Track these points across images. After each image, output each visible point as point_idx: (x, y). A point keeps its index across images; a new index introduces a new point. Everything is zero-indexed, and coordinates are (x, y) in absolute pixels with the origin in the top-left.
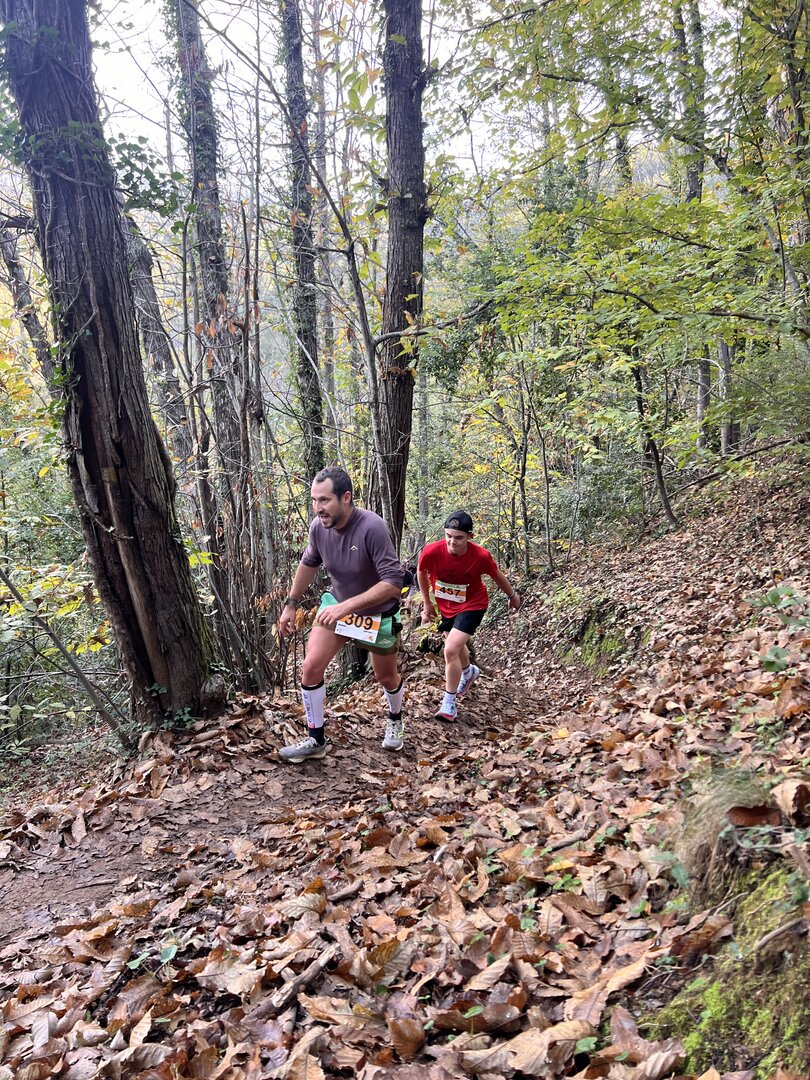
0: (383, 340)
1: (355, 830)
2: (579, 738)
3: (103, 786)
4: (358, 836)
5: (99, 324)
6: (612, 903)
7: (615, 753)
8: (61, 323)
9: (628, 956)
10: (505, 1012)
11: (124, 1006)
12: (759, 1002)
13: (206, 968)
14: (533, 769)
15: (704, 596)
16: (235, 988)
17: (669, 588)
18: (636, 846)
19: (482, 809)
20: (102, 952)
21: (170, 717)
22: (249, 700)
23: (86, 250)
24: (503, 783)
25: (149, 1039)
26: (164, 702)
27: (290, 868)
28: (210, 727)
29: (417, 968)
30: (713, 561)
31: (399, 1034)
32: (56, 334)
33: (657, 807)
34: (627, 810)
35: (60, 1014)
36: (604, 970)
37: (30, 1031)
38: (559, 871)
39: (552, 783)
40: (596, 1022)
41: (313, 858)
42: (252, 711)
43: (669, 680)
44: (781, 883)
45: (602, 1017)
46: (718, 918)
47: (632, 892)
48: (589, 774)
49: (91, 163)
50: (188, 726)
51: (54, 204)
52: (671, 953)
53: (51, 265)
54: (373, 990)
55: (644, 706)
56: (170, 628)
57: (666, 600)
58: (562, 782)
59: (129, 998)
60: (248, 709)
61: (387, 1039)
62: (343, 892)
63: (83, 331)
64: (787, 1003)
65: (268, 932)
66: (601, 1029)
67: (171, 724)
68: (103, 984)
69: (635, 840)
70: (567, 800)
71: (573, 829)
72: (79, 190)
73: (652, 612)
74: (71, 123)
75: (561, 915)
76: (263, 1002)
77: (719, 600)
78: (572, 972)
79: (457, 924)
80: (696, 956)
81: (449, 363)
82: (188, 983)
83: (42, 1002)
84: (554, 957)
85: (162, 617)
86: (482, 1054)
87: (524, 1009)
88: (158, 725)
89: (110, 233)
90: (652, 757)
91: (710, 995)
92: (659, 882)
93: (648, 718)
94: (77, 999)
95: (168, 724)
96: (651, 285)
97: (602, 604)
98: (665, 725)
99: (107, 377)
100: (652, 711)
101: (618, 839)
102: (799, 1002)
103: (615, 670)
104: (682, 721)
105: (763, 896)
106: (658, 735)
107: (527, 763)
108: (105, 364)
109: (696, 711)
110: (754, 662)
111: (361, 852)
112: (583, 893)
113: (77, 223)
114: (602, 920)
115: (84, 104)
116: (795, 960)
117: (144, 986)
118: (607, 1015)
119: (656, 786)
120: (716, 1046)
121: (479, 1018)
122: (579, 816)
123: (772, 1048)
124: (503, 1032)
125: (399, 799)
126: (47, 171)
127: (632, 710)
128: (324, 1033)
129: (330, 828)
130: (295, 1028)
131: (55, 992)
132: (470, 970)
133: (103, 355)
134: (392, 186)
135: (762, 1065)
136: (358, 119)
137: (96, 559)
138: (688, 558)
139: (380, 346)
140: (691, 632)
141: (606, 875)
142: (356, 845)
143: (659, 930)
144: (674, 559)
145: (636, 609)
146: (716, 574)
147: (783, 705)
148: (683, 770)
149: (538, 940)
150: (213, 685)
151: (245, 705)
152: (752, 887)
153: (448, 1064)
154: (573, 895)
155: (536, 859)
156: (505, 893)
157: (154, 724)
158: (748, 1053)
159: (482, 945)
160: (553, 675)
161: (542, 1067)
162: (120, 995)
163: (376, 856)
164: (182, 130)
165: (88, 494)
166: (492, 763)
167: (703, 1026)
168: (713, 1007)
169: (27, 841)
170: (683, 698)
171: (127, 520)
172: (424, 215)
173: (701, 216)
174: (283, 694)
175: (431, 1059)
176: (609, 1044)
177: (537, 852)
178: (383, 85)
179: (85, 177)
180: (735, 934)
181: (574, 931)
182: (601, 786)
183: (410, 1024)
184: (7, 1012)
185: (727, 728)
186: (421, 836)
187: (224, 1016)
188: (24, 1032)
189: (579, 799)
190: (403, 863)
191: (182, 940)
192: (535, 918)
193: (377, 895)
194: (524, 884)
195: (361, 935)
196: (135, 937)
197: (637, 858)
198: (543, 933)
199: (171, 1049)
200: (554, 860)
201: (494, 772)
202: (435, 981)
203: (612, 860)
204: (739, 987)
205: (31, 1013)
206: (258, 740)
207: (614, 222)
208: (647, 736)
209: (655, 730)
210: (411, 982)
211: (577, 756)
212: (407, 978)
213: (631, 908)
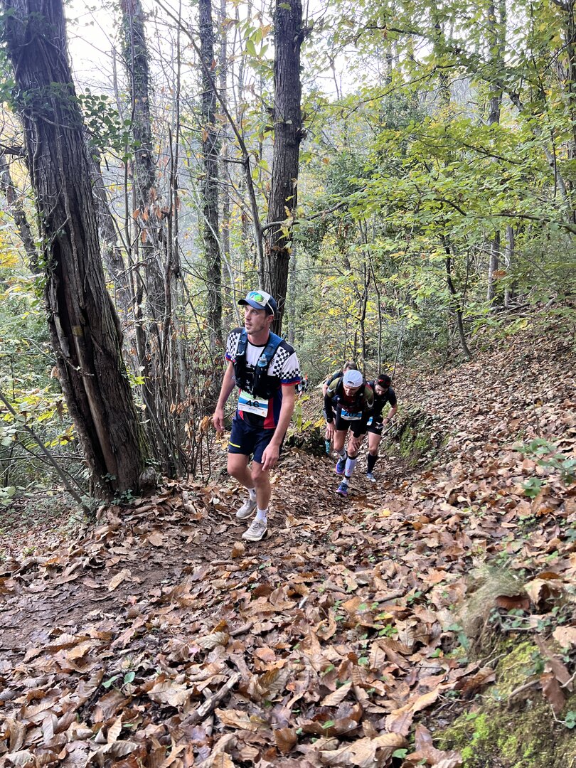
0: (268, 228)
1: (246, 580)
2: (397, 518)
3: (73, 543)
4: (248, 587)
5: (71, 226)
6: (418, 646)
7: (422, 531)
8: (44, 225)
9: (427, 687)
10: (348, 724)
11: (101, 712)
12: (509, 730)
13: (154, 688)
14: (366, 540)
15: (487, 413)
16: (173, 702)
17: (463, 405)
18: (434, 607)
19: (331, 569)
20: (80, 666)
21: (118, 496)
22: (172, 484)
23: (62, 173)
24: (345, 549)
25: (120, 738)
26: (114, 485)
27: (203, 608)
28: (145, 503)
29: (290, 688)
30: (494, 386)
31: (280, 737)
32: (40, 232)
33: (449, 576)
34: (429, 577)
35: (60, 715)
36: (411, 695)
37: (39, 726)
38: (383, 621)
39: (378, 551)
40: (406, 733)
42: (174, 492)
43: (460, 477)
44: (528, 652)
45: (410, 729)
46: (486, 669)
47: (431, 639)
48: (404, 546)
49: (67, 112)
50: (130, 503)
51: (40, 140)
52: (456, 688)
53: (37, 183)
54: (262, 704)
55: (442, 496)
56: (118, 436)
57: (460, 414)
58: (385, 551)
59: (104, 705)
60: (171, 490)
61: (272, 739)
62: (240, 630)
63: (60, 231)
64: (527, 734)
65: (192, 659)
66: (408, 737)
67: (119, 501)
68: (87, 695)
69: (433, 602)
70: (389, 566)
71: (392, 588)
72: (57, 130)
73: (450, 422)
74: (53, 84)
75: (384, 654)
76: (192, 712)
77: (497, 416)
78: (390, 695)
79: (317, 656)
80: (471, 693)
81: (315, 237)
82: (142, 697)
83: (45, 704)
84: (379, 685)
85: (113, 428)
86: (333, 753)
87: (360, 722)
88: (110, 501)
89: (79, 160)
90: (447, 537)
91: (477, 720)
92: (448, 635)
93: (446, 507)
94: (69, 704)
95: (117, 501)
96: (460, 195)
97: (416, 414)
98: (456, 513)
99: (76, 263)
100: (448, 501)
101: (422, 600)
102: (534, 735)
103: (423, 462)
104: (468, 512)
105: (516, 658)
106: (452, 520)
107: (361, 534)
108: (75, 254)
109: (478, 504)
110: (518, 470)
111: (251, 600)
112: (399, 639)
113: (56, 153)
114: (411, 659)
115: (61, 67)
116: (534, 706)
117: (113, 698)
118: (413, 728)
119: (449, 559)
120: (481, 757)
121: (332, 729)
122: (397, 579)
123: (516, 762)
124: (346, 737)
126: (34, 116)
127: (434, 498)
128: (233, 737)
129: (229, 579)
130: (214, 731)
131: (54, 699)
132: (325, 692)
133: (74, 248)
134: (277, 114)
136: (254, 64)
137: (67, 388)
138: (476, 382)
139: (266, 231)
140: (476, 440)
141: (415, 628)
142: (248, 595)
143: (448, 669)
144: (467, 382)
145: (439, 419)
146: (496, 396)
147: (536, 506)
148: (467, 548)
149: (369, 672)
150: (147, 475)
151: (169, 488)
152: (510, 650)
153: (311, 759)
154: (392, 640)
155: (368, 610)
156: (347, 635)
157: (107, 500)
158: (501, 762)
159: (335, 671)
160: (379, 462)
161: (372, 763)
162: (98, 704)
163: (261, 604)
165: (62, 344)
166: (338, 532)
167: (473, 743)
168: (481, 731)
170: (469, 493)
171: (89, 362)
172: (300, 136)
173: (497, 135)
174: (195, 479)
175: (300, 753)
176: (414, 750)
177: (368, 605)
179: (61, 123)
180: (496, 680)
181: (392, 666)
182: (411, 557)
183: (287, 731)
184: (23, 712)
185: (499, 520)
186: (291, 588)
187: (167, 722)
188: (36, 726)
189: (397, 565)
190: (279, 608)
191: (135, 663)
192: (366, 655)
193: (262, 632)
194: (360, 630)
195: (253, 662)
196: (102, 656)
197: (435, 616)
198: (371, 667)
199: (135, 746)
200: (380, 612)
201: (339, 540)
202: (303, 699)
203: (418, 615)
204: (497, 719)
205: (38, 712)
206: (178, 513)
207: (435, 138)
208: (444, 520)
209: (449, 517)
210: (286, 698)
211: (396, 532)
212: (284, 695)
213: (431, 651)
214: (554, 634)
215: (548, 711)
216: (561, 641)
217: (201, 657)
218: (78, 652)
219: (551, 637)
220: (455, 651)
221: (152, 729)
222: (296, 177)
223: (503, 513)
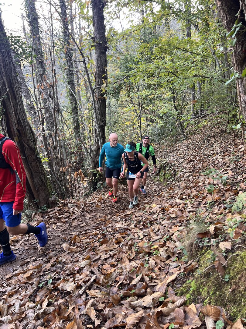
0: (96, 89)
1: (97, 239)
2: (159, 207)
4: (98, 241)
5: (9, 93)
6: (168, 257)
7: (169, 211)
9: (172, 273)
10: (141, 290)
11: (39, 297)
12: (204, 285)
13: (61, 285)
14: (146, 217)
15: (194, 161)
16: (69, 290)
17: (184, 158)
18: (174, 241)
19: (133, 230)
20: (29, 280)
21: (40, 208)
22: (63, 202)
23: (3, 71)
24: (138, 222)
25: (48, 305)
26: (38, 204)
27: (80, 252)
28: (52, 211)
29: (117, 279)
30: (196, 149)
31: (113, 298)
33: (180, 228)
34: (172, 230)
35: (22, 300)
36: (166, 277)
37: (14, 305)
38: (154, 249)
39: (151, 221)
40: (164, 291)
42: (64, 205)
43: (184, 188)
44: (210, 254)
46: (195, 263)
47: (173, 254)
48: (162, 218)
49: (3, 44)
50: (46, 211)
52: (184, 272)
54: (106, 287)
55: (177, 196)
56: (38, 183)
57: (183, 162)
58: (154, 221)
59: (40, 294)
61: (110, 300)
62: (95, 258)
63: (5, 96)
64: (211, 286)
65: (76, 272)
66: (165, 293)
67: (41, 210)
68: (32, 291)
69: (174, 239)
70: (156, 227)
71: (158, 236)
73: (179, 166)
75: (155, 262)
76: (77, 293)
77: (198, 162)
78: (158, 278)
79: (128, 266)
80: (189, 273)
81: (116, 92)
82: (56, 289)
83: (15, 297)
84: (153, 274)
85: (35, 180)
86: (135, 302)
87: (146, 289)
88: (37, 211)
89: (10, 65)
90: (179, 213)
91: (192, 283)
92: (180, 251)
93: (178, 201)
94: (25, 295)
95: (40, 211)
96: (176, 69)
97: (165, 164)
98: (183, 203)
99: (13, 110)
100: (179, 198)
101: (169, 239)
102: (213, 286)
103: (169, 183)
104: (187, 202)
105: (206, 257)
106: (181, 206)
107: (145, 215)
108: (12, 106)
109: (191, 198)
110: (207, 183)
111: (100, 246)
112: (161, 255)
114: (166, 262)
116: (213, 274)
117: (44, 291)
118: (167, 289)
119: (180, 222)
120: (194, 297)
121: (135, 293)
122: (159, 232)
123: (207, 297)
124: (141, 296)
125: (109, 228)
127: (174, 197)
128: (94, 300)
129: (90, 239)
130: (86, 299)
131: (19, 294)
132: (131, 279)
133: (11, 103)
134: (96, 39)
135: (205, 302)
136: (84, 18)
138: (188, 148)
139: (95, 90)
140: (190, 172)
141: (167, 250)
142: (98, 244)
143: (180, 265)
144: (185, 149)
145: (174, 165)
146: (197, 153)
147: (214, 197)
149: (149, 270)
150: (52, 198)
151: (62, 203)
152: (203, 254)
153: (127, 306)
154: (158, 256)
155: (148, 245)
156: (140, 256)
158: (202, 298)
159: (135, 271)
160: (151, 185)
161: (151, 305)
162: (38, 294)
163: (104, 247)
166: (135, 215)
167: (191, 292)
168: (193, 287)
170: (187, 194)
172: (106, 48)
174: (73, 199)
175: (122, 304)
176: (168, 297)
177: (148, 243)
178: (91, 6)
179: (1, 49)
180: (199, 267)
181: (158, 266)
182: (165, 222)
183: (116, 296)
184: (6, 300)
185: (199, 204)
186: (116, 240)
187: (67, 298)
188: (12, 306)
189: (159, 226)
190: (112, 248)
191: (52, 276)
192: (148, 263)
193: (105, 258)
194: (145, 254)
195: (102, 271)
196: (38, 275)
197: (175, 245)
198: (150, 267)
199: (54, 308)
200: (153, 246)
201: (135, 218)
202: (122, 283)
203: (168, 245)
204: (199, 281)
205: (13, 300)
206: (67, 213)
207: (164, 46)
208: (178, 206)
209: (180, 204)
210: (116, 283)
211: (158, 213)
212: (115, 282)
213: (174, 258)
214: (219, 245)
215: (218, 276)
216: (222, 248)
217: (80, 271)
218: (28, 274)
219: (218, 247)
220: (183, 258)
221: (61, 301)
222: (106, 67)
223: (201, 201)
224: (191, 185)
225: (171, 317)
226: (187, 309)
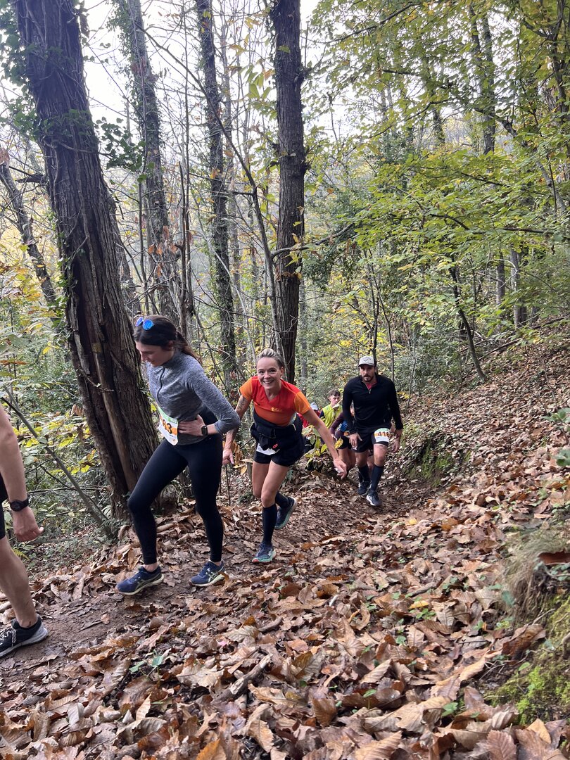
0: (277, 254)
1: (273, 587)
2: (425, 524)
3: (94, 563)
4: (275, 590)
5: (90, 245)
6: (458, 626)
7: (451, 532)
8: (64, 246)
9: (472, 658)
10: (390, 694)
11: (128, 698)
12: (567, 677)
13: (183, 671)
14: (394, 545)
15: (507, 427)
16: (203, 683)
17: (482, 423)
18: (471, 589)
19: (360, 572)
20: (105, 668)
23: (81, 195)
24: (373, 556)
25: (150, 714)
27: (229, 613)
28: (167, 521)
29: (326, 671)
30: (512, 403)
31: (319, 709)
32: (61, 253)
33: (484, 565)
34: (463, 568)
35: (85, 704)
36: (456, 668)
37: (64, 716)
38: (418, 608)
39: (410, 553)
40: (454, 698)
41: (245, 605)
43: (486, 484)
45: (458, 694)
46: (536, 627)
47: (471, 619)
48: (434, 547)
49: (84, 137)
51: (60, 165)
52: (503, 653)
53: (56, 206)
54: (297, 684)
55: (469, 501)
56: (139, 453)
57: (480, 431)
58: (415, 553)
59: (131, 692)
61: (311, 713)
62: (269, 626)
63: (79, 250)
65: (221, 650)
68: (113, 684)
69: (471, 585)
70: (420, 564)
71: (425, 583)
72: (76, 155)
73: (470, 439)
74: (71, 111)
75: (423, 634)
76: (225, 691)
77: (518, 429)
78: (433, 670)
79: (351, 644)
80: (521, 653)
81: (322, 271)
82: (172, 681)
83: (71, 698)
84: (420, 660)
85: (133, 445)
87: (403, 693)
89: (96, 183)
90: (479, 534)
91: (533, 675)
92: (490, 611)
93: (473, 508)
94: (95, 694)
96: (463, 210)
97: (435, 435)
98: (486, 512)
99: (95, 282)
100: (476, 503)
101: (459, 586)
103: (446, 481)
104: (498, 509)
105: (566, 611)
106: (481, 520)
107: (389, 542)
108: (94, 272)
109: (507, 502)
110: (547, 468)
111: (279, 600)
113: (75, 177)
114: (452, 637)
115: (79, 98)
117: (141, 684)
118: (461, 693)
119: (482, 552)
120: (539, 706)
121: (373, 697)
122: (430, 574)
124: (390, 707)
125: (300, 568)
126: (54, 144)
127: (461, 504)
128: (268, 708)
129: (254, 588)
130: (247, 707)
131: (79, 691)
132: (363, 670)
133: (93, 266)
134: (282, 148)
136: (258, 105)
137: (88, 406)
138: (494, 402)
139: (276, 258)
141: (452, 608)
142: (275, 596)
143: (493, 641)
144: (485, 402)
145: (459, 438)
146: (515, 411)
149: (408, 651)
150: (168, 493)
151: (190, 506)
152: (558, 606)
153: (356, 727)
154: (430, 622)
155: (401, 601)
156: (382, 623)
157: (128, 520)
158: (561, 710)
159: (372, 654)
160: (401, 486)
161: (419, 727)
162: (125, 690)
163: (290, 602)
164: (135, 117)
165: (82, 362)
166: (364, 543)
167: (530, 695)
168: (535, 681)
169: (46, 599)
170: (497, 494)
171: (109, 380)
172: (305, 167)
173: (494, 163)
175: (342, 725)
177: (401, 597)
178: (274, 81)
179: (80, 147)
180: (547, 637)
181: (433, 644)
182: (443, 553)
183: (326, 703)
184: (47, 704)
185: (531, 511)
186: (319, 590)
187: (198, 701)
188: (61, 717)
189: (428, 563)
190: (309, 607)
193: (292, 628)
194: (395, 617)
195: (285, 651)
197: (474, 596)
198: (411, 647)
199: (165, 722)
201: (366, 549)
202: (339, 678)
203: (456, 598)
204: (552, 668)
205: (63, 706)
207: (434, 169)
208: (473, 520)
209: (479, 516)
210: (322, 680)
211: (425, 536)
212: (319, 677)
213: (472, 629)
220: (499, 625)
222: (303, 206)
224: (507, 475)
225: (479, 754)
226: (522, 734)
